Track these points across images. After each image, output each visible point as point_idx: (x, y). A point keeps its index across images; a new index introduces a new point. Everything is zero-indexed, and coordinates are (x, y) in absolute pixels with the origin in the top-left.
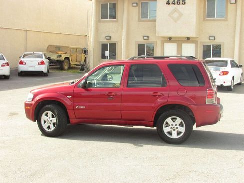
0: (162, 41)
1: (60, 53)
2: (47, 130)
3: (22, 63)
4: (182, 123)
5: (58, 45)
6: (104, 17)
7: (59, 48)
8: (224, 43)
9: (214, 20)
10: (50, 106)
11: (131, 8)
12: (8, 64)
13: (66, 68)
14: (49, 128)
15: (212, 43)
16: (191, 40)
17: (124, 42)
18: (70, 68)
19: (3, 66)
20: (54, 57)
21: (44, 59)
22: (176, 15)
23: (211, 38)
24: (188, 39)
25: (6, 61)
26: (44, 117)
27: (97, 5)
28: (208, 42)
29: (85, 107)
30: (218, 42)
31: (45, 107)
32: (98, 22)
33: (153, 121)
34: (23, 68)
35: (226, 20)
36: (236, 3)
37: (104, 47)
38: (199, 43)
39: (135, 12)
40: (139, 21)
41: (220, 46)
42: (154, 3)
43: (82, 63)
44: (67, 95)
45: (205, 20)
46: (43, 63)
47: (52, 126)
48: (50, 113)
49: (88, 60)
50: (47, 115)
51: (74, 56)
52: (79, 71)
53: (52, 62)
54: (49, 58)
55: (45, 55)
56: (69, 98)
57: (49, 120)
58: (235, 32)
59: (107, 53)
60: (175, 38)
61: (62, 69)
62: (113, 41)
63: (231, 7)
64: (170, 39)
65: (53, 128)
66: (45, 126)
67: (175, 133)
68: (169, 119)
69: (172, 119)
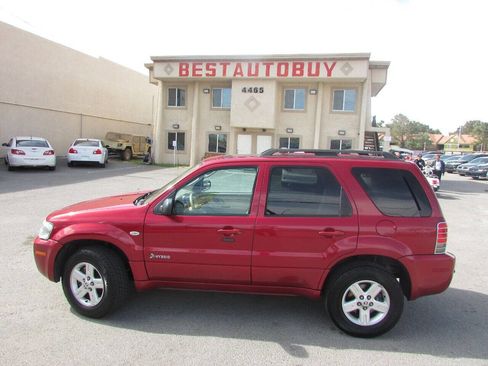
1: (121, 141)
2: (83, 302)
3: (72, 151)
4: (381, 293)
5: (118, 132)
6: (171, 103)
7: (119, 136)
8: (302, 136)
9: (292, 111)
10: (89, 251)
11: (202, 94)
12: (53, 152)
13: (128, 158)
14: (87, 297)
15: (289, 136)
16: (267, 132)
17: (193, 131)
18: (132, 158)
19: (44, 154)
20: (114, 146)
21: (100, 148)
22: (252, 104)
23: (289, 131)
24: (264, 130)
25: (51, 148)
26: (76, 274)
27: (163, 90)
28: (285, 134)
29: (169, 257)
30: (296, 134)
31: (79, 254)
32: (164, 108)
33: (320, 288)
34: (73, 157)
35: (305, 111)
36: (316, 93)
37: (171, 137)
38: (276, 135)
39: (207, 99)
40: (211, 109)
41: (298, 139)
42: (227, 90)
43: (146, 153)
44: (127, 228)
45: (282, 111)
46: (98, 152)
47: (93, 294)
48: (90, 268)
49: (152, 150)
50: (83, 270)
51: (137, 146)
52: (142, 161)
53: (110, 151)
54: (107, 147)
55: (102, 143)
56: (133, 237)
57: (88, 281)
59: (175, 143)
60: (249, 129)
61: (123, 159)
62: (181, 129)
63: (311, 98)
64: (244, 129)
65: (95, 300)
66: (78, 293)
67: (365, 314)
68: (356, 284)
69: (360, 284)
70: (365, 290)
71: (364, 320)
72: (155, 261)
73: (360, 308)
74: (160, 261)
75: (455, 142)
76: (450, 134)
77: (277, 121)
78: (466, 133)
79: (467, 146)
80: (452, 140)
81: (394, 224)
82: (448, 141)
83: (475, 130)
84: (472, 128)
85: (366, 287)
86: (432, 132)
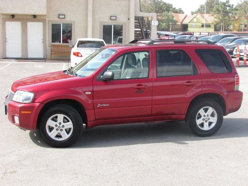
0: (3, 19)
2: (56, 139)
4: (213, 112)
8: (74, 22)
16: (37, 18)
23: (61, 17)
24: (35, 16)
26: (49, 122)
28: (56, 20)
29: (108, 105)
30: (68, 19)
33: (185, 113)
38: (47, 22)
41: (71, 25)
47: (64, 133)
48: (61, 117)
56: (87, 95)
58: (87, 9)
60: (18, 15)
64: (13, 16)
67: (206, 124)
68: (202, 109)
69: (204, 109)
70: (206, 112)
71: (206, 128)
72: (100, 108)
73: (204, 122)
74: (103, 108)
75: (198, 21)
76: (192, 13)
77: (49, 7)
78: (208, 12)
79: (208, 26)
80: (195, 20)
81: (217, 77)
82: (191, 21)
83: (214, 9)
84: (212, 7)
85: (206, 110)
86: (176, 12)
